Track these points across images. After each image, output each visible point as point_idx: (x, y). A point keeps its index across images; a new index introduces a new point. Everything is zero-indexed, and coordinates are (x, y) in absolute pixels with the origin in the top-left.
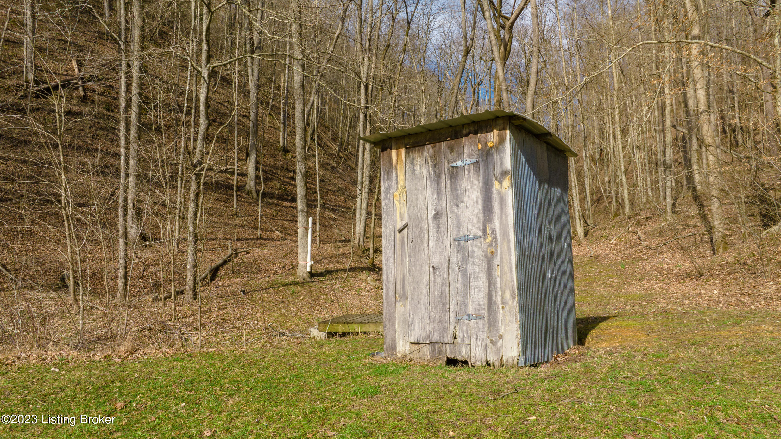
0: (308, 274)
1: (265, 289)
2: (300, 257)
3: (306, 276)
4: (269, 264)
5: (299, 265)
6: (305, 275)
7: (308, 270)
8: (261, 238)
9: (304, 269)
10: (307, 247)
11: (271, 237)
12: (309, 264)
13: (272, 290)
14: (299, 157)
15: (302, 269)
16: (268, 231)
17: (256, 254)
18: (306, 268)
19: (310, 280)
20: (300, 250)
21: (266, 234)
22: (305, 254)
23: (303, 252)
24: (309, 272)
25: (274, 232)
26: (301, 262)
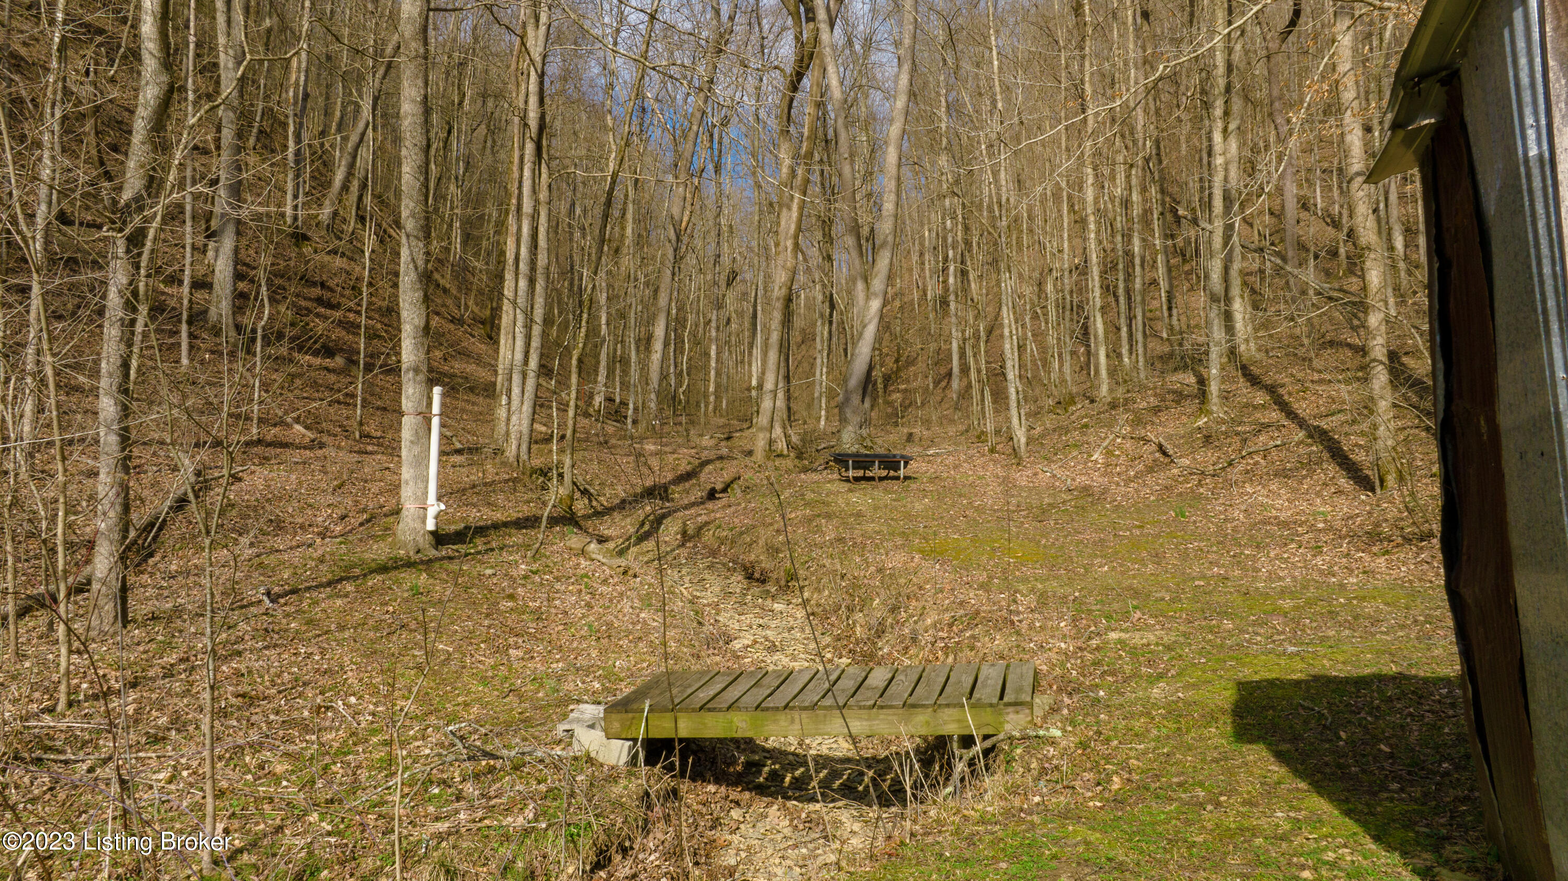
0: (429, 538)
1: (329, 584)
2: (407, 492)
3: (425, 542)
4: (302, 510)
5: (404, 513)
6: (420, 540)
7: (431, 525)
8: (259, 442)
9: (418, 525)
10: (427, 467)
11: (284, 440)
12: (432, 512)
13: (349, 587)
14: (410, 225)
15: (411, 525)
16: (275, 425)
17: (260, 483)
18: (424, 522)
19: (433, 553)
20: (406, 473)
21: (272, 433)
22: (421, 485)
23: (416, 478)
24: (432, 533)
25: (289, 426)
26: (410, 507)
